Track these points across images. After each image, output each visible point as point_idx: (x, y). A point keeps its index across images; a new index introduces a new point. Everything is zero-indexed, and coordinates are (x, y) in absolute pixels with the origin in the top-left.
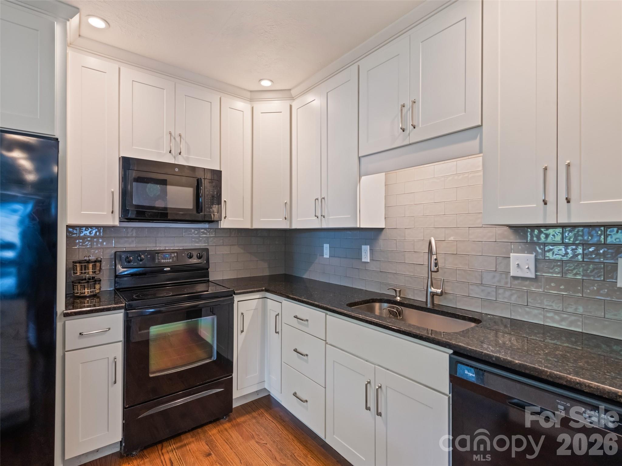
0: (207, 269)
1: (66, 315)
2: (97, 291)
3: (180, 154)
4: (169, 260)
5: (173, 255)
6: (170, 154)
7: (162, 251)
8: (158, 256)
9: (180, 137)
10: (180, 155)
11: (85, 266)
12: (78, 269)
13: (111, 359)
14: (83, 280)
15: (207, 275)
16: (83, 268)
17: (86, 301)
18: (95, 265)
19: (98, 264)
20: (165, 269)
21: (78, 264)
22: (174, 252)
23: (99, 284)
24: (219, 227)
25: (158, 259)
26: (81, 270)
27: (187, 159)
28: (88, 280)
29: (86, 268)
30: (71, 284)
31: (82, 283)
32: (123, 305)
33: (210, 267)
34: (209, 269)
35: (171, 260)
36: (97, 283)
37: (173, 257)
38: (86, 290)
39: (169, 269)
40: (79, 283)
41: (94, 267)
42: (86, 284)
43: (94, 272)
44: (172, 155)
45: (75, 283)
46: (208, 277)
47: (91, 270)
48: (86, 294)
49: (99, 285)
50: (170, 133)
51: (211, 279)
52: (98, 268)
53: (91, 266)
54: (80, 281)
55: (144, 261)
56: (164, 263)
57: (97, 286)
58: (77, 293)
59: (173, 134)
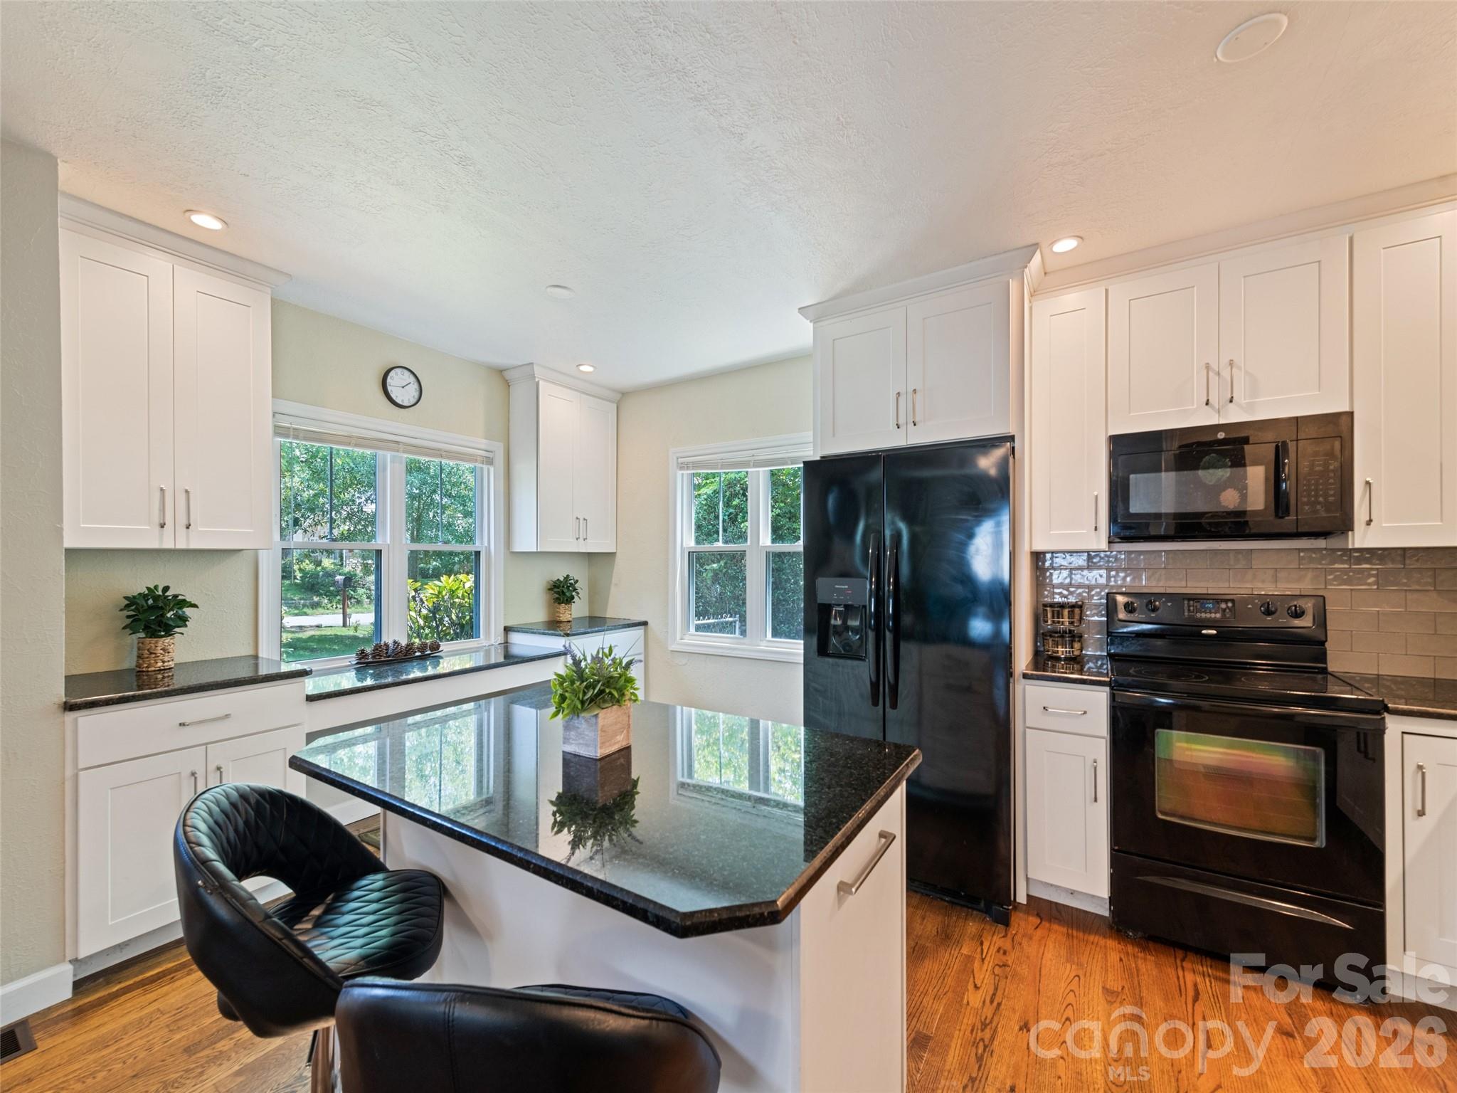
0: (1323, 643)
1: (1025, 676)
2: (1077, 653)
3: (1231, 401)
4: (1213, 615)
5: (1223, 606)
6: (1207, 407)
7: (1199, 597)
8: (1188, 604)
9: (1229, 368)
10: (1231, 404)
11: (1058, 611)
12: (1049, 615)
13: (1089, 762)
14: (1056, 633)
15: (1322, 657)
16: (1056, 615)
17: (1060, 666)
18: (1073, 611)
19: (1077, 611)
20: (1204, 632)
21: (1048, 609)
22: (1226, 601)
23: (1079, 641)
24: (1350, 547)
25: (1189, 610)
26: (1053, 617)
27: (1250, 407)
28: (1062, 635)
29: (1059, 615)
30: (1040, 635)
31: (1054, 637)
32: (1108, 679)
33: (1329, 639)
34: (1327, 644)
35: (1218, 616)
36: (1077, 639)
37: (1224, 610)
38: (1060, 649)
39: (1214, 632)
40: (1051, 636)
41: (1071, 614)
42: (1060, 639)
43: (1072, 623)
44: (1213, 407)
45: (1046, 636)
46: (1325, 661)
47: (1066, 620)
48: (1060, 654)
49: (1079, 644)
50: (1208, 367)
51: (1332, 666)
52: (1077, 617)
53: (1066, 612)
54: (1052, 633)
55: (1160, 611)
56: (1202, 620)
57: (1077, 645)
58: (1048, 651)
59: (1214, 366)
